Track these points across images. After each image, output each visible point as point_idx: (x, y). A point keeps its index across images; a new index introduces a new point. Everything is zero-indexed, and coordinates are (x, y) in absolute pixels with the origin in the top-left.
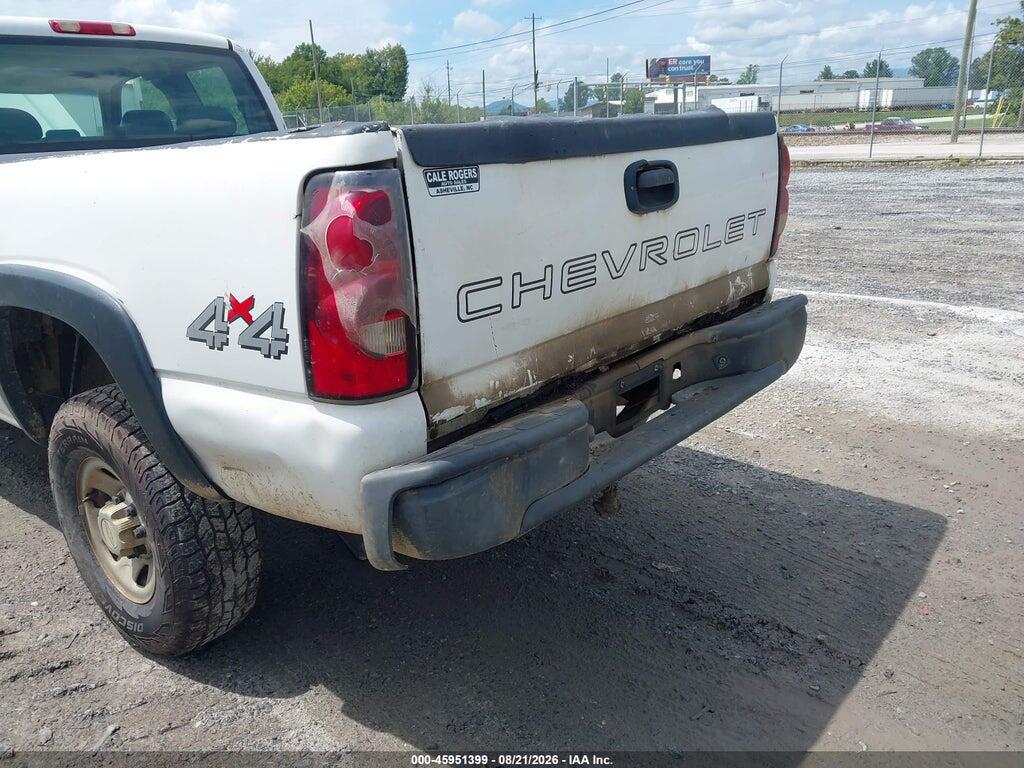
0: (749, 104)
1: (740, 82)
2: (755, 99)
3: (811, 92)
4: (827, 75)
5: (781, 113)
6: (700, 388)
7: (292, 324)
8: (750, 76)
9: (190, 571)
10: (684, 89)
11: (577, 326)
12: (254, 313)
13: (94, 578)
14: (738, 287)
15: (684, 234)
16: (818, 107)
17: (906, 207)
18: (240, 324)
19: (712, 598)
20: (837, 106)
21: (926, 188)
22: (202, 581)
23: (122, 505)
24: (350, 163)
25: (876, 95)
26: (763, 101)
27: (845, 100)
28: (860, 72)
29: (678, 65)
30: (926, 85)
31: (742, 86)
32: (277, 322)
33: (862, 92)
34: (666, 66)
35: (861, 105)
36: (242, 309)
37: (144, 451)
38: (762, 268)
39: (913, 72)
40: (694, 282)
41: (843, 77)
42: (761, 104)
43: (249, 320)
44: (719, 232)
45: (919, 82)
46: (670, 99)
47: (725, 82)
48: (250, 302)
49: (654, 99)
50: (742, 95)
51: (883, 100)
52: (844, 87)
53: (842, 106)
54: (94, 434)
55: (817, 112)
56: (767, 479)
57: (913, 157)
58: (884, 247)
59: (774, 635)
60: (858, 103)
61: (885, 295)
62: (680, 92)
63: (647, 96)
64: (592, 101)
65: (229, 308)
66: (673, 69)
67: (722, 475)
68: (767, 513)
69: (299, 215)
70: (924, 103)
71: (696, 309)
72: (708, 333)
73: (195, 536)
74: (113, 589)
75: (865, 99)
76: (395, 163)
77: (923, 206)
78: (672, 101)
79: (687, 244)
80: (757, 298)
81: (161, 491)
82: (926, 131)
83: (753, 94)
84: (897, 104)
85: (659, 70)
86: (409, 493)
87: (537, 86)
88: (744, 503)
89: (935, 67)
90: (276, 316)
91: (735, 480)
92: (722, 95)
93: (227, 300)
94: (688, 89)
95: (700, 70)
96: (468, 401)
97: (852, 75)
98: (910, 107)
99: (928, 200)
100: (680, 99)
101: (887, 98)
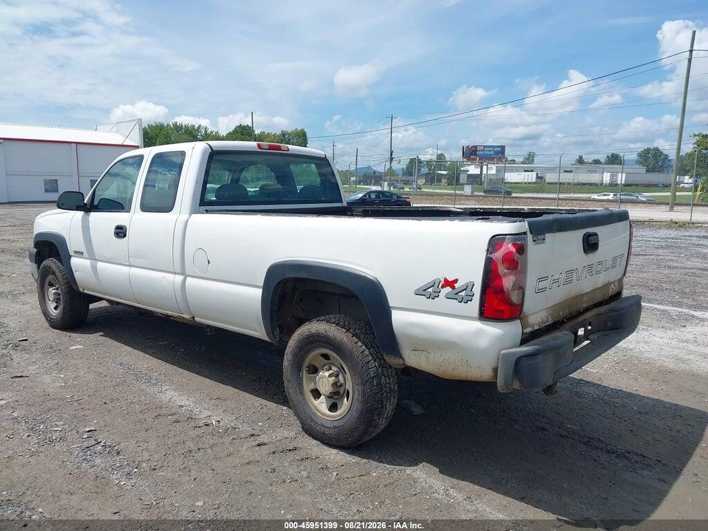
0: (530, 177)
1: (523, 163)
2: (534, 174)
3: (571, 171)
4: (580, 161)
5: (560, 184)
6: (599, 334)
7: (477, 290)
8: (530, 158)
9: (377, 400)
10: (487, 166)
11: (565, 299)
12: (457, 285)
13: (304, 409)
14: (613, 289)
15: (600, 263)
16: (576, 181)
17: (649, 251)
18: (448, 289)
19: (599, 440)
20: (588, 182)
21: (659, 240)
22: (380, 406)
23: (331, 372)
24: (513, 233)
25: (613, 175)
26: (539, 175)
27: (594, 178)
28: (603, 160)
29: (483, 150)
30: (647, 171)
31: (525, 165)
32: (469, 288)
33: (605, 174)
34: (476, 151)
35: (604, 182)
36: (450, 284)
37: (360, 344)
38: (620, 281)
39: (638, 162)
40: (600, 285)
41: (591, 163)
42: (538, 177)
43: (453, 288)
44: (609, 263)
45: (643, 170)
46: (477, 171)
47: (513, 162)
48: (456, 281)
49: (468, 171)
50: (525, 171)
51: (619, 179)
52: (592, 170)
53: (592, 182)
54: (332, 336)
55: (575, 184)
56: (610, 392)
57: (646, 219)
58: (642, 275)
59: (635, 457)
60: (602, 182)
61: (650, 303)
62: (485, 167)
63: (462, 169)
64: (425, 170)
65: (443, 282)
66: (480, 153)
67: (585, 389)
68: (616, 407)
69: (488, 250)
70: (646, 183)
71: (599, 297)
72: (603, 309)
73: (380, 384)
74: (314, 414)
75: (607, 178)
76: (525, 233)
77: (660, 251)
78: (479, 173)
79: (599, 268)
80: (618, 295)
81: (368, 362)
82: (651, 202)
83: (532, 171)
84: (629, 183)
85: (471, 153)
86: (524, 358)
87: (392, 159)
88: (601, 401)
89: (653, 160)
90: (469, 287)
91: (592, 390)
92: (512, 170)
93: (442, 280)
94: (489, 166)
95: (498, 154)
96: (533, 326)
97: (597, 162)
98: (637, 185)
99: (662, 247)
100: (484, 172)
101: (621, 178)
